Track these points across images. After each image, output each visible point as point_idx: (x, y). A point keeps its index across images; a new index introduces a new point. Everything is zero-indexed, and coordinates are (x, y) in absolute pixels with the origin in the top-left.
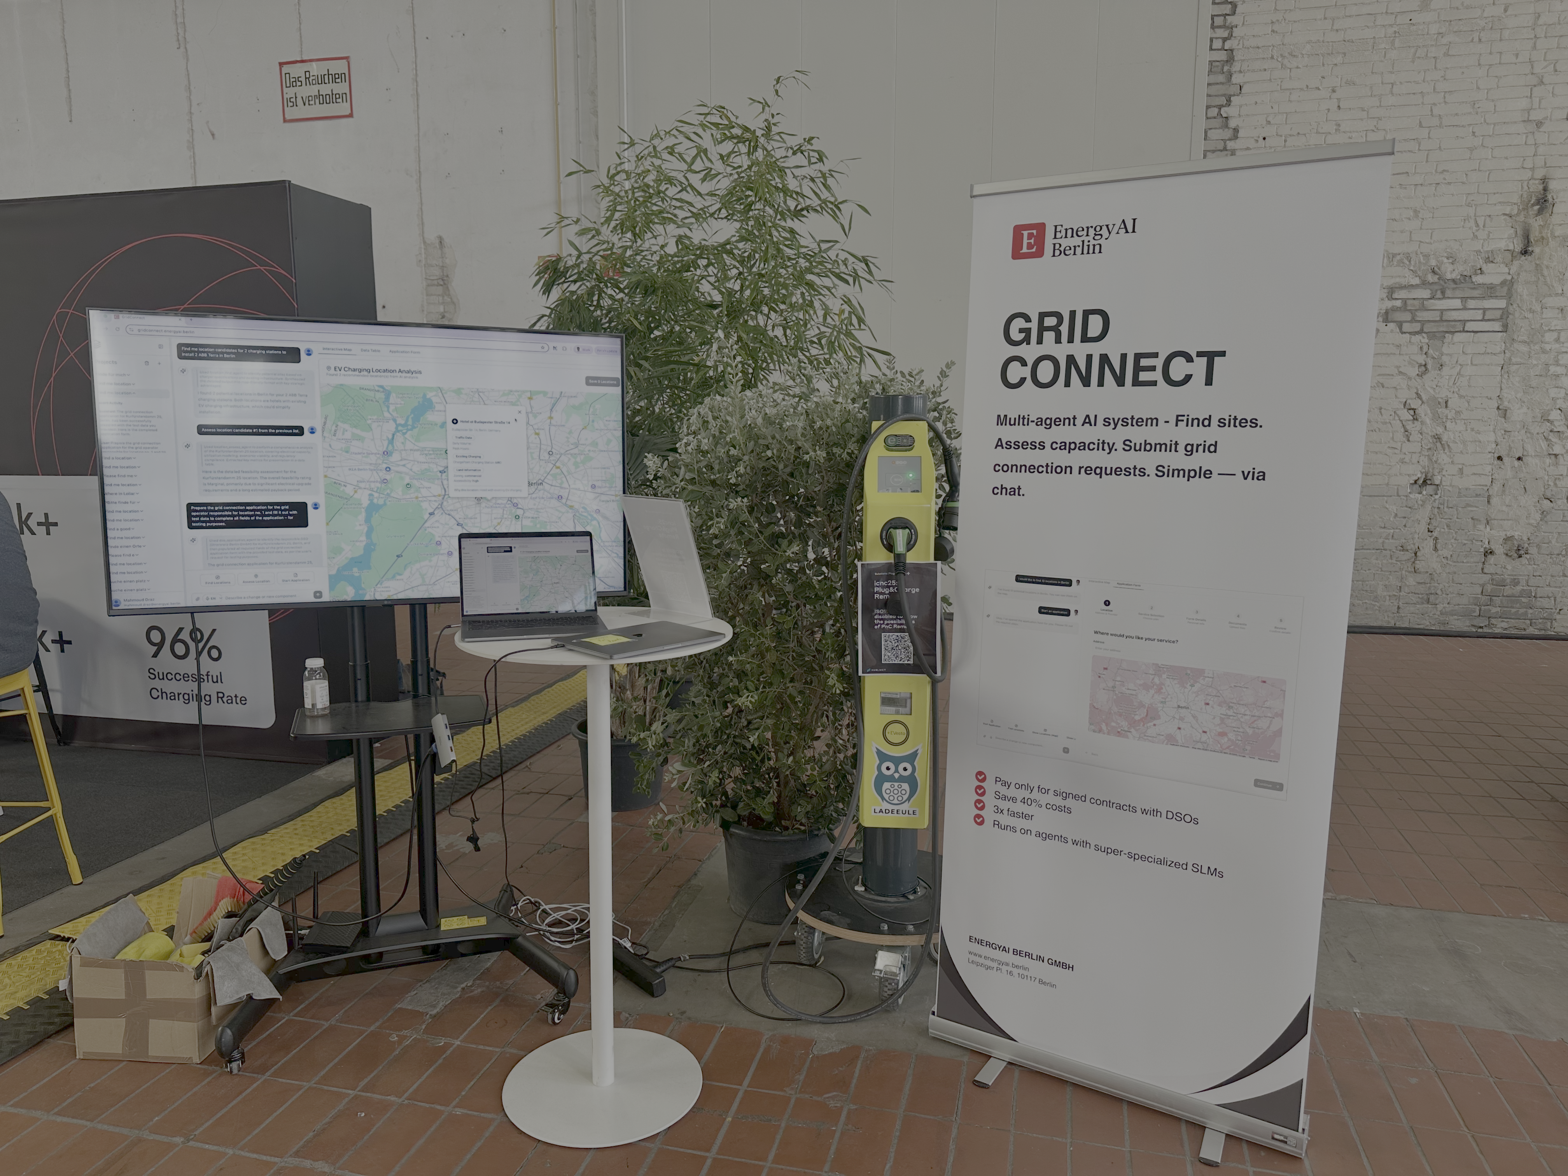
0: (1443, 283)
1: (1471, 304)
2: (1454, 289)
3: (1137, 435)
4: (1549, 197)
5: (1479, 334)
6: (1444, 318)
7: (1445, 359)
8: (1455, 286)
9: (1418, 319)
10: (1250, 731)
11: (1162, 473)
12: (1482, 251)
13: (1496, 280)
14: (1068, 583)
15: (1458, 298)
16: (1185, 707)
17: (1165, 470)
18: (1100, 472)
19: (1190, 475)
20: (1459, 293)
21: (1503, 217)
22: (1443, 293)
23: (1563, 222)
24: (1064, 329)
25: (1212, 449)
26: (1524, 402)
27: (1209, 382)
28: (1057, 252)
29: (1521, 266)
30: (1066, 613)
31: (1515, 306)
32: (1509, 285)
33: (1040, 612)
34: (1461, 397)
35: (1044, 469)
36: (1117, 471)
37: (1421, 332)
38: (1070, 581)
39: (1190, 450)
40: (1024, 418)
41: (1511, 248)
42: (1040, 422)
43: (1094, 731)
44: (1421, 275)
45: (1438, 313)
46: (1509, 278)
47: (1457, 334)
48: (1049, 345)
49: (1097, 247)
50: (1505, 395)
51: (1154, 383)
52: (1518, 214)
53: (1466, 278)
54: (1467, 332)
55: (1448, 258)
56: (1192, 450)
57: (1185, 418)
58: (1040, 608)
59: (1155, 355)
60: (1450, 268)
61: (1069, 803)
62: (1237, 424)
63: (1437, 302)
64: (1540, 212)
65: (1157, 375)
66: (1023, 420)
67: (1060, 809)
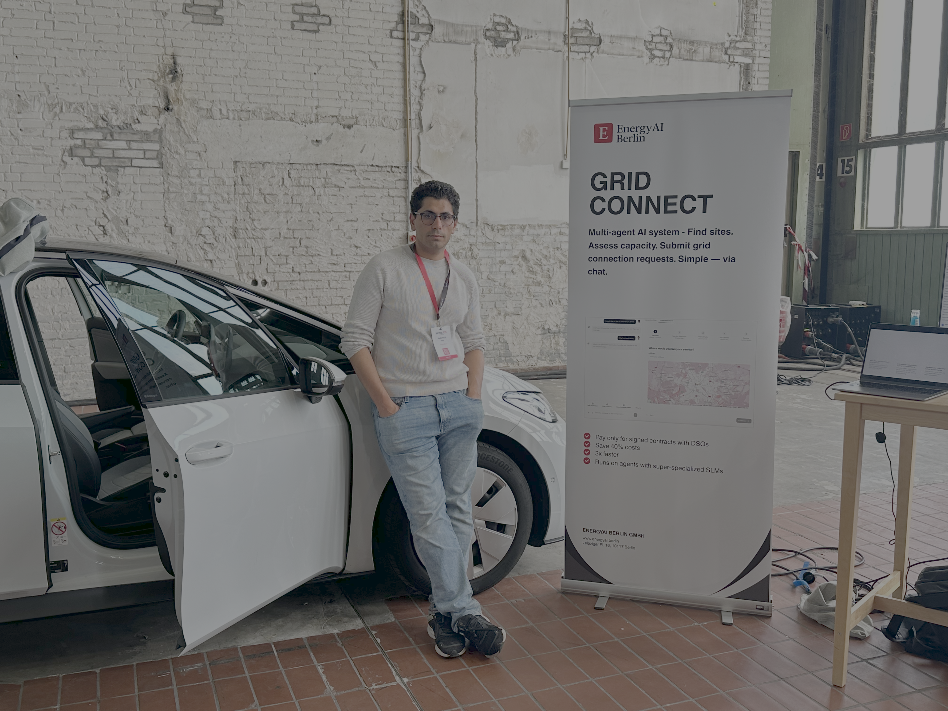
0: (111, 129)
1: (134, 145)
2: (119, 133)
3: (668, 239)
4: (179, 70)
5: (143, 169)
6: (116, 155)
7: (120, 187)
8: (120, 131)
9: (95, 155)
10: (733, 394)
11: (682, 259)
12: (136, 105)
13: (150, 129)
14: (634, 322)
15: (124, 140)
16: (699, 384)
17: (684, 259)
18: (649, 260)
19: (696, 260)
20: (123, 137)
21: (148, 81)
22: (112, 136)
23: (190, 89)
24: (626, 182)
25: (708, 246)
26: (183, 221)
27: (705, 211)
28: (620, 140)
29: (166, 119)
30: (633, 338)
31: (166, 149)
32: (159, 132)
33: (619, 339)
34: (136, 216)
35: (618, 259)
36: (658, 259)
37: (99, 165)
38: (635, 321)
39: (696, 247)
40: (605, 231)
41: (157, 105)
42: (614, 233)
43: (651, 403)
44: (93, 120)
45: (111, 151)
46: (159, 127)
47: (126, 168)
48: (617, 191)
49: (642, 138)
50: (169, 216)
51: (676, 212)
52: (159, 80)
53: (128, 126)
54: (134, 167)
55: (112, 109)
56: (697, 248)
57: (693, 231)
58: (619, 337)
59: (676, 197)
60: (115, 117)
61: (639, 444)
62: (720, 233)
63: (108, 142)
64: (174, 79)
65: (677, 208)
66: (604, 232)
67: (633, 448)
